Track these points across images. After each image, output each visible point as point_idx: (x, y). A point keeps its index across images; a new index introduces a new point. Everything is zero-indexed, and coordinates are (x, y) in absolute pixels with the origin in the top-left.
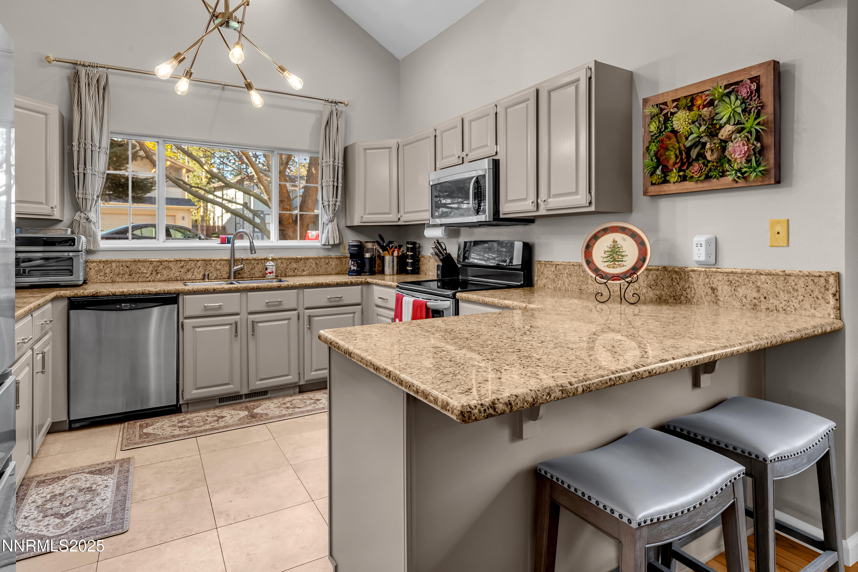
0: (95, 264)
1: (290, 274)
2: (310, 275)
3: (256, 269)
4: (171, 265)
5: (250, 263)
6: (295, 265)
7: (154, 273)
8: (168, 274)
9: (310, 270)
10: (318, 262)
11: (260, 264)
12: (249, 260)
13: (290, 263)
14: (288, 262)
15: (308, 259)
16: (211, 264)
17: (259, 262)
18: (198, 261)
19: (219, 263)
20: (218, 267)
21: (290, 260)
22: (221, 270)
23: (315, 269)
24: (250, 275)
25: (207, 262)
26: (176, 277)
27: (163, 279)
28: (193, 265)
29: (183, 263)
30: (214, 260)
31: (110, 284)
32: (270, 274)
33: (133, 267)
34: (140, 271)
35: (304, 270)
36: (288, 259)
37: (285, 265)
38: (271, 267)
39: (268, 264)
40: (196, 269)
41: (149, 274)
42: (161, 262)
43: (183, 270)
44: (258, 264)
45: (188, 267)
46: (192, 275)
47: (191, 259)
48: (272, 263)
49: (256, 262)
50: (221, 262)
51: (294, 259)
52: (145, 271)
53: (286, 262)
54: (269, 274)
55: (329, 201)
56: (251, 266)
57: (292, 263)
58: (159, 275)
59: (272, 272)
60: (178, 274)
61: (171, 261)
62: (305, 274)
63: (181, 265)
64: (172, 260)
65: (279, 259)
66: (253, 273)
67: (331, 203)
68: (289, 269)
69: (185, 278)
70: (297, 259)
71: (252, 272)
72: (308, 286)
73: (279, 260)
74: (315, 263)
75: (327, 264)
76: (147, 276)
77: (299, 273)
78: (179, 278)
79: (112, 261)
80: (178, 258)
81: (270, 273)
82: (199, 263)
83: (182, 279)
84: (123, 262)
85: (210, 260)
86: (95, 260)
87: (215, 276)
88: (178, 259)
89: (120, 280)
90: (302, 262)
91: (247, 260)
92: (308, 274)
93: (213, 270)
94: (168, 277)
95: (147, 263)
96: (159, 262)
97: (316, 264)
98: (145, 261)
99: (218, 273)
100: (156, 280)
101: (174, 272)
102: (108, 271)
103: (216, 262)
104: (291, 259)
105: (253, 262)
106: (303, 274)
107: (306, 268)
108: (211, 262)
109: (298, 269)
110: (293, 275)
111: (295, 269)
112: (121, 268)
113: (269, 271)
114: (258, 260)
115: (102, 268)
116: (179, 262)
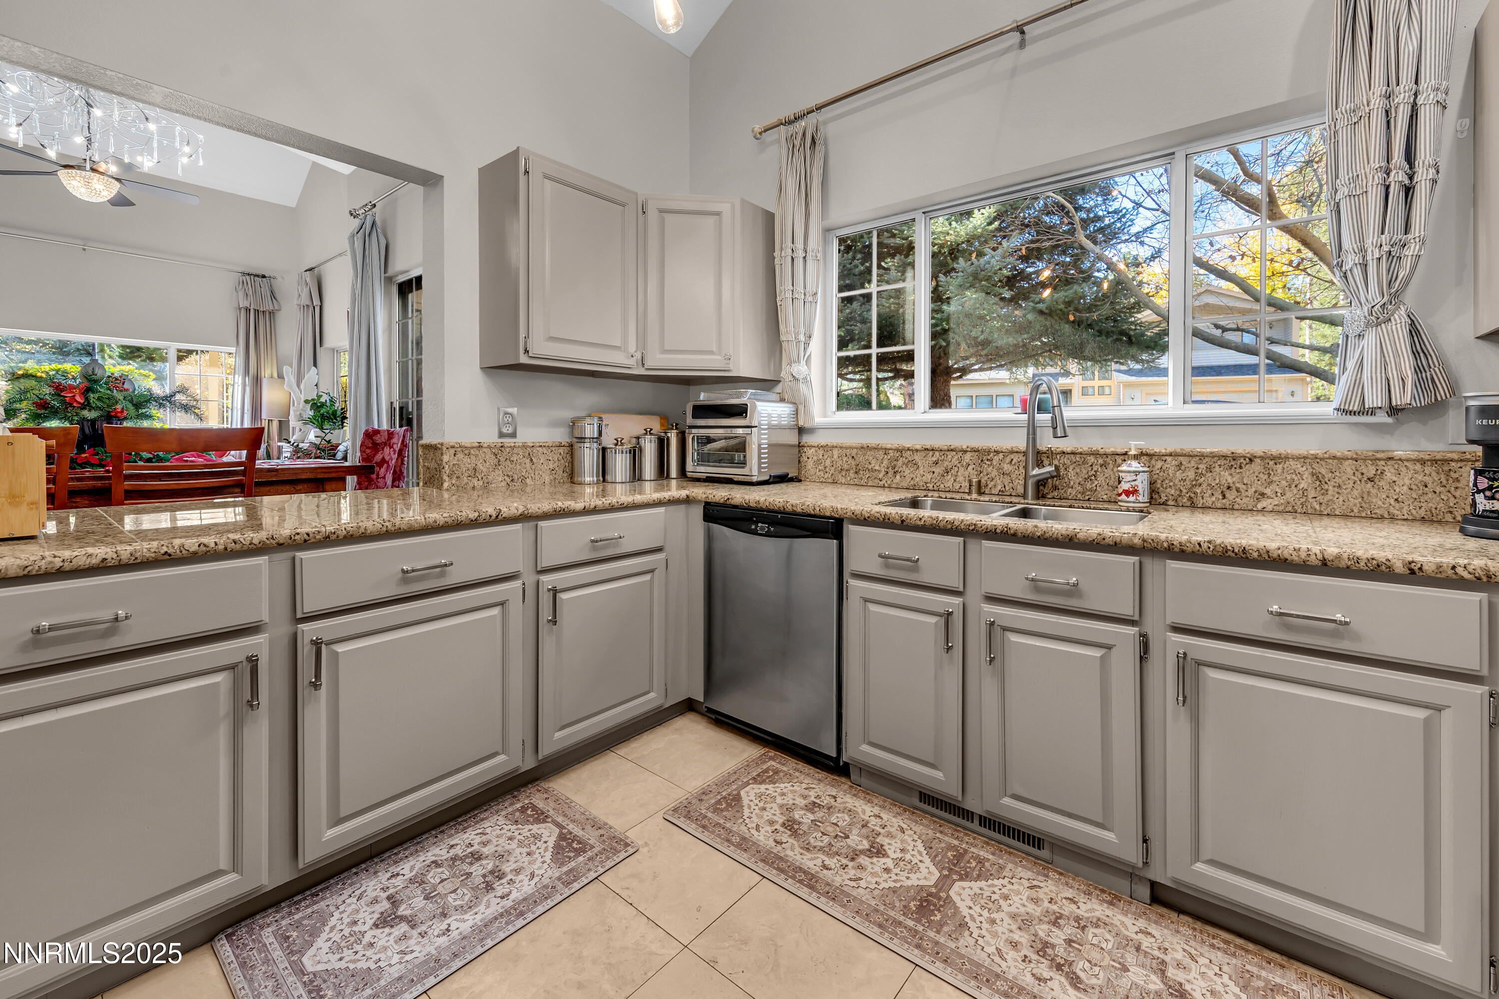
0: (813, 450)
1: (1209, 501)
2: (1289, 511)
3: (1101, 478)
4: (917, 457)
5: (1084, 463)
6: (1227, 477)
7: (891, 472)
8: (912, 476)
9: (1289, 494)
10: (1323, 471)
11: (1111, 466)
12: (1081, 454)
13: (1210, 469)
14: (1202, 467)
15: (1278, 459)
16: (991, 460)
17: (1108, 460)
18: (965, 452)
19: (1008, 460)
20: (1006, 467)
21: (1207, 459)
22: (1014, 476)
23: (1312, 494)
24: (1083, 493)
25: (983, 455)
26: (926, 483)
27: (905, 484)
28: (955, 461)
29: (937, 453)
30: (997, 452)
31: (831, 487)
32: (1128, 496)
33: (860, 458)
34: (870, 467)
35: (1263, 495)
36: (1202, 456)
37: (1191, 474)
38: (1130, 477)
39: (1124, 467)
40: (962, 470)
41: (883, 473)
42: (901, 450)
43: (938, 470)
44: (1104, 465)
45: (946, 463)
46: (955, 481)
47: (952, 447)
48: (1135, 465)
49: (1101, 461)
50: (1012, 456)
51: (1225, 457)
52: (877, 468)
53: (1193, 464)
54: (1123, 497)
55: (1363, 250)
56: (1085, 471)
57: (1217, 468)
58: (898, 477)
59: (1135, 492)
60: (929, 476)
61: (917, 450)
62: (1270, 508)
63: (934, 459)
64: (918, 447)
65: (1170, 455)
66: (1091, 490)
67: (1373, 254)
68: (1204, 486)
69: (942, 486)
70: (1234, 457)
71: (1089, 486)
72: (1183, 551)
73: (1169, 459)
74: (1313, 474)
75: (1370, 480)
76: (881, 476)
77: (1245, 502)
78: (931, 488)
79: (833, 447)
80: (928, 443)
81: (1127, 493)
82: (968, 456)
83: (935, 488)
84: (846, 448)
85: (989, 452)
86: (813, 444)
87: (999, 487)
88: (928, 447)
89: (843, 481)
90: (1257, 466)
91: (1073, 453)
92: (1281, 508)
93: (994, 473)
94: (912, 483)
95: (881, 452)
96: (897, 450)
97: (1316, 476)
98: (876, 448)
99: (1007, 480)
100: (894, 486)
101: (921, 472)
102: (828, 463)
103: (1001, 456)
104: (1212, 455)
105: (1091, 459)
106: (1260, 506)
107: (1274, 487)
108: (992, 455)
109: (1238, 490)
110: (1219, 505)
111: (1229, 488)
112: (845, 459)
113: (1125, 486)
114: (1106, 455)
115: (821, 457)
116: (931, 453)
